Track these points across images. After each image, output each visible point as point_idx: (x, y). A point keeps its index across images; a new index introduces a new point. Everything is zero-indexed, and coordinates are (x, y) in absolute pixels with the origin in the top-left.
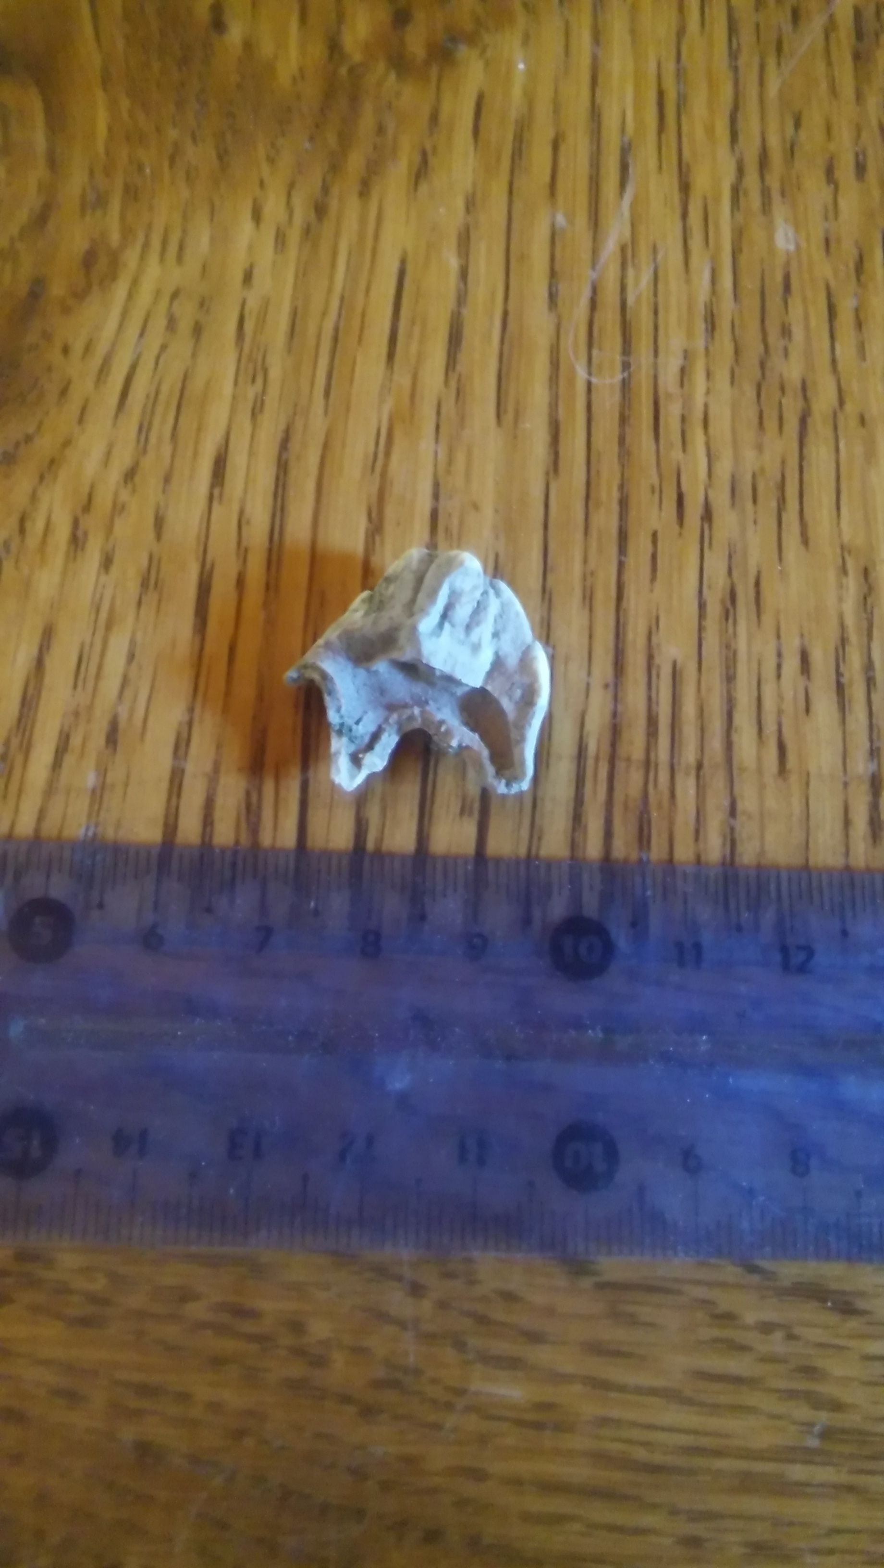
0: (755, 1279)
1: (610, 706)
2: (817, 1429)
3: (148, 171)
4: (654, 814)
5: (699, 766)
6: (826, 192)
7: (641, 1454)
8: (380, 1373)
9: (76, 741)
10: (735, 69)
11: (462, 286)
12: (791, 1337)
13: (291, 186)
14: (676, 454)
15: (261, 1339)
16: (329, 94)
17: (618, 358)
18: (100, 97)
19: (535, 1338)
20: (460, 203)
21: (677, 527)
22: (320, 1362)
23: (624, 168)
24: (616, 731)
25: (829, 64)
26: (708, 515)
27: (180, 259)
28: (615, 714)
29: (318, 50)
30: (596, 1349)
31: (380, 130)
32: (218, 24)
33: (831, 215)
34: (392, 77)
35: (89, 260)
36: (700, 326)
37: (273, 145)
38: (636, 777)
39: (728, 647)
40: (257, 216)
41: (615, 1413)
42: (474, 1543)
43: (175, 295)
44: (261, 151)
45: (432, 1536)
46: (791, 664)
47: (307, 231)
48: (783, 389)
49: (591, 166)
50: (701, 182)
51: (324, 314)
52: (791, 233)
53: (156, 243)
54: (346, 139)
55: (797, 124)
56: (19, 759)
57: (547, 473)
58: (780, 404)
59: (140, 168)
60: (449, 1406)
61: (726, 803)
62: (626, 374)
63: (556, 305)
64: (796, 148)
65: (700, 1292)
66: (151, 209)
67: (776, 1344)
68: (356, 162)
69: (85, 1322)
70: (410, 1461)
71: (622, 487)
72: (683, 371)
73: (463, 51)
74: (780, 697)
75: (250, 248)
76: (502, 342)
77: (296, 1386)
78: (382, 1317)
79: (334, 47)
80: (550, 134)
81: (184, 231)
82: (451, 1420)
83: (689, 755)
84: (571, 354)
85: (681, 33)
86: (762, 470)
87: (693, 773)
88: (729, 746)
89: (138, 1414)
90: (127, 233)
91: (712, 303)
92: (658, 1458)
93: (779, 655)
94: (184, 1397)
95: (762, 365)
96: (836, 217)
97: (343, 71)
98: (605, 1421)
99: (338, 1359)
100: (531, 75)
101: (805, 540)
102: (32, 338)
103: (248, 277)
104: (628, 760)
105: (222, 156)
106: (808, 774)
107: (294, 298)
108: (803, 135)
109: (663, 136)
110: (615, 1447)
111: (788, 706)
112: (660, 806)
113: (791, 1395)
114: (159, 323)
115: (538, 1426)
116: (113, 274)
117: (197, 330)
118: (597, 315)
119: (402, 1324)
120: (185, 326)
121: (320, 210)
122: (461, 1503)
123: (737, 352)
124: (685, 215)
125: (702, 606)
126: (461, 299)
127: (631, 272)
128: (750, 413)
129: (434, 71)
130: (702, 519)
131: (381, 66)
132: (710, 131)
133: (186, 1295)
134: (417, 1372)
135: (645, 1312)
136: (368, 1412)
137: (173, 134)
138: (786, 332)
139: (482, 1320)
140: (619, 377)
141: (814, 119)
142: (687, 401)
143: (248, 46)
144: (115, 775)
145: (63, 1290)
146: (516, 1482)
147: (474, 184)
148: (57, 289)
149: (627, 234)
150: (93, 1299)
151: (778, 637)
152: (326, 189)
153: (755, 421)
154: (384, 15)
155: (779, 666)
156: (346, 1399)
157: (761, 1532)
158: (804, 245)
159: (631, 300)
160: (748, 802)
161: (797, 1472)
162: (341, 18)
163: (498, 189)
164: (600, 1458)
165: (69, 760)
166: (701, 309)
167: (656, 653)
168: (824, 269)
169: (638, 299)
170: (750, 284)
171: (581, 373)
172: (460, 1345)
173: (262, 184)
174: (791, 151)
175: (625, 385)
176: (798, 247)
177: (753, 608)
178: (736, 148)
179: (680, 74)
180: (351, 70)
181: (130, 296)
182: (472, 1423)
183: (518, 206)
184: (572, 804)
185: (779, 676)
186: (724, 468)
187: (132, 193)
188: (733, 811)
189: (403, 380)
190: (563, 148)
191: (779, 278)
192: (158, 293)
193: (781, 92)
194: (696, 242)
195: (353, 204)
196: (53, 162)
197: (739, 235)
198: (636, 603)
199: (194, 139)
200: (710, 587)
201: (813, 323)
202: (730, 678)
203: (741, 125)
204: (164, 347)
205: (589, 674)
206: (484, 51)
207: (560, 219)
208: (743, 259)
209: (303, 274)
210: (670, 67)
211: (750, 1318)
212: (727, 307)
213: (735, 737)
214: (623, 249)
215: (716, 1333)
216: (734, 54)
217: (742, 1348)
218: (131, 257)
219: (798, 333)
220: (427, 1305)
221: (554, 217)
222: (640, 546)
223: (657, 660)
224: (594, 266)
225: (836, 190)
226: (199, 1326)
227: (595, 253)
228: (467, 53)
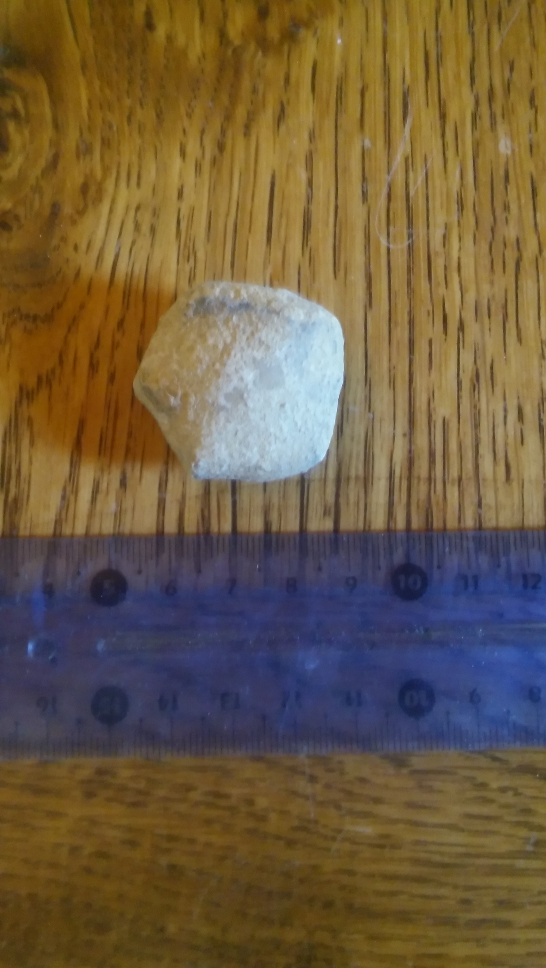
0: (497, 764)
1: (407, 447)
2: (532, 840)
3: (115, 128)
4: (434, 509)
5: (460, 480)
6: (530, 114)
7: (437, 858)
8: (296, 823)
9: (103, 486)
10: (473, 34)
11: (310, 191)
12: (517, 794)
13: (203, 132)
14: (442, 290)
15: (232, 809)
16: (222, 68)
17: (405, 231)
18: (82, 80)
19: (377, 801)
20: (305, 136)
21: (444, 336)
22: (262, 818)
23: (405, 106)
24: (411, 462)
25: (531, 27)
26: (461, 328)
27: (139, 184)
28: (410, 451)
29: (212, 40)
30: (411, 805)
31: (254, 91)
32: (150, 26)
33: (533, 129)
34: (260, 54)
35: (84, 189)
36: (454, 207)
37: (189, 105)
38: (423, 488)
39: (475, 407)
40: (183, 153)
41: (423, 838)
42: (350, 907)
43: (138, 208)
44: (183, 110)
45: (328, 905)
46: (512, 416)
47: (214, 162)
48: (505, 245)
49: (385, 106)
50: (453, 112)
51: (227, 215)
52: (509, 143)
53: (124, 175)
54: (234, 99)
55: (512, 69)
56: (72, 498)
57: (366, 307)
58: (504, 255)
59: (110, 127)
60: (334, 839)
61: (476, 500)
62: (410, 241)
63: (367, 199)
64: (511, 85)
65: (467, 773)
66: (119, 153)
67: (509, 798)
68: (241, 113)
69: (135, 805)
70: (315, 868)
71: (410, 313)
72: (444, 237)
73: (303, 33)
74: (506, 436)
75: (181, 176)
76: (335, 226)
77: (252, 832)
78: (295, 793)
79: (222, 35)
80: (359, 86)
81: (140, 167)
82: (335, 846)
83: (454, 473)
84: (377, 229)
85: (438, 11)
86: (493, 296)
87: (457, 484)
88: (477, 467)
89: (168, 851)
90: (106, 170)
91: (461, 193)
92: (447, 860)
93: (505, 410)
94: (192, 841)
95: (493, 230)
96: (536, 130)
97: (230, 52)
98: (417, 843)
99: (273, 817)
100: (346, 46)
101: (520, 339)
102: (55, 242)
103: (180, 195)
104: (419, 478)
105: (159, 115)
106: (523, 480)
107: (209, 205)
108: (515, 75)
109: (429, 82)
110: (423, 855)
111: (511, 440)
112: (438, 503)
113: (518, 824)
114: (130, 226)
115: (382, 846)
116: (99, 199)
117: (153, 230)
118: (392, 205)
119: (306, 797)
120: (145, 228)
121: (221, 147)
122: (343, 888)
123: (477, 223)
124: (443, 135)
125: (459, 383)
126: (309, 199)
127: (411, 175)
128: (487, 262)
129: (286, 48)
130: (458, 330)
131: (252, 47)
132: (457, 77)
133: (189, 788)
134: (316, 822)
135: (437, 785)
136: (290, 843)
137: (128, 102)
138: (506, 208)
139: (350, 794)
140: (406, 243)
141: (522, 65)
142: (447, 256)
143: (170, 39)
144: (128, 504)
145: (123, 789)
146: (371, 876)
147: (314, 123)
148: (67, 209)
149: (409, 150)
150: (140, 792)
151: (505, 399)
152: (223, 132)
153: (489, 265)
154: (252, 12)
155: (505, 417)
156: (278, 838)
157: (503, 895)
158: (517, 150)
159: (412, 193)
160: (489, 498)
161: (521, 863)
162: (225, 15)
163: (329, 125)
164: (416, 862)
165: (100, 497)
166: (454, 196)
167: (433, 413)
168: (529, 166)
169: (417, 192)
170: (484, 178)
171: (383, 242)
172: (338, 807)
173: (184, 131)
174: (508, 88)
175: (410, 249)
176: (513, 151)
177: (490, 382)
178: (474, 87)
179: (438, 39)
180: (234, 51)
181: (111, 211)
182: (347, 846)
183: (341, 135)
184: (387, 505)
185: (505, 423)
186: (471, 297)
187: (106, 143)
188: (480, 505)
189: (276, 254)
190: (367, 95)
191: (502, 172)
192: (127, 208)
193: (501, 48)
194: (451, 153)
195: (240, 141)
196: (56, 126)
197: (477, 146)
198: (420, 382)
199: (141, 105)
200: (464, 371)
201: (523, 201)
202: (477, 426)
203: (476, 72)
204: (133, 243)
205: (394, 428)
206: (315, 33)
207: (367, 143)
208: (480, 161)
209: (213, 189)
210: (431, 35)
211: (495, 785)
212: (470, 195)
213: (480, 461)
214: (406, 160)
215: (475, 794)
216: (471, 25)
217: (492, 801)
218: (110, 185)
219: (514, 208)
220: (318, 787)
221: (363, 142)
222: (422, 348)
223: (434, 418)
224: (389, 172)
225: (536, 112)
226: (197, 804)
227: (389, 164)
228: (305, 34)
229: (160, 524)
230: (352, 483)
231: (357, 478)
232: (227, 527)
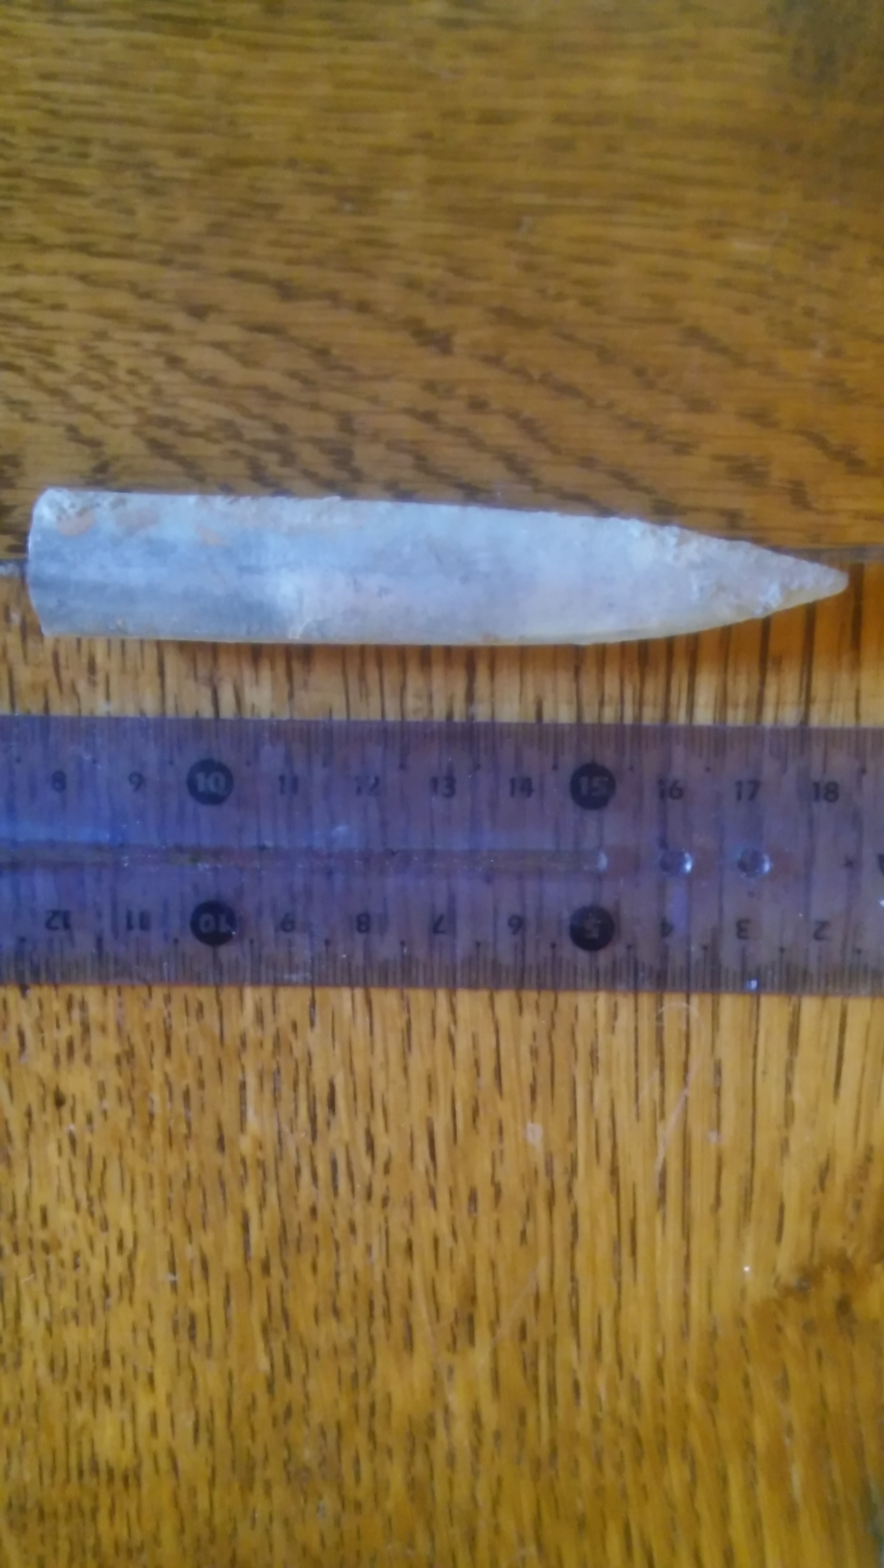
0: (567, 330)
2: (523, 229)
5: (602, 703)
6: (500, 1177)
7: (650, 208)
8: (833, 256)
10: (573, 1279)
11: (789, 1076)
17: (666, 1023)
20: (794, 1147)
22: (875, 261)
23: (663, 1186)
25: (496, 1290)
31: (858, 1206)
33: (497, 1156)
34: (850, 1252)
36: (602, 1055)
41: (667, 235)
42: (765, 145)
45: (793, 148)
48: (537, 1006)
49: (689, 1185)
50: (602, 1177)
52: (530, 1136)
55: (523, 1234)
58: (540, 993)
60: (784, 234)
62: (659, 1011)
63: (715, 1064)
64: (525, 1211)
65: (606, 320)
67: (553, 286)
68: (876, 1179)
70: (811, 196)
72: (615, 1016)
73: (793, 1280)
76: (757, 1032)
78: (832, 294)
80: (722, 1211)
82: (783, 225)
84: (701, 1027)
85: (617, 1309)
87: (606, 698)
91: (593, 1072)
95: (553, 1025)
96: (493, 1154)
98: (675, 228)
99: (862, 263)
100: (738, 1262)
108: (520, 1227)
109: (631, 1215)
110: (668, 211)
113: (539, 251)
118: (682, 1057)
119: (818, 289)
122: (774, 170)
123: (573, 1034)
124: (614, 1147)
126: (790, 1066)
127: (656, 1097)
129: (816, 1261)
131: (859, 1263)
132: (594, 1223)
134: (807, 257)
138: (534, 1053)
139: (761, 292)
140: (665, 1009)
141: (510, 1237)
147: (781, 1165)
149: (659, 1129)
154: (858, 1308)
157: (563, 158)
158: (520, 1128)
159: (657, 1073)
163: (762, 1161)
166: (602, 1070)
168: (504, 1108)
169: (650, 1075)
170: (562, 1092)
172: (777, 276)
174: (529, 1210)
176: (524, 1126)
178: (573, 1209)
179: (618, 1273)
182: (767, 224)
183: (746, 1148)
190: (712, 1199)
191: (540, 1099)
193: (535, 1261)
194: (605, 1125)
197: (572, 1135)
201: (513, 1061)
203: (570, 1230)
206: (777, 1280)
207: (713, 1137)
208: (568, 1113)
210: (626, 1277)
212: (581, 1072)
214: (663, 1116)
215: (597, 292)
216: (575, 1292)
219: (524, 1053)
220: (801, 302)
221: (719, 1140)
224: (686, 1099)
225: (493, 1177)
227: (685, 1112)
228: (790, 1278)
230: (742, 699)
231: (736, 706)
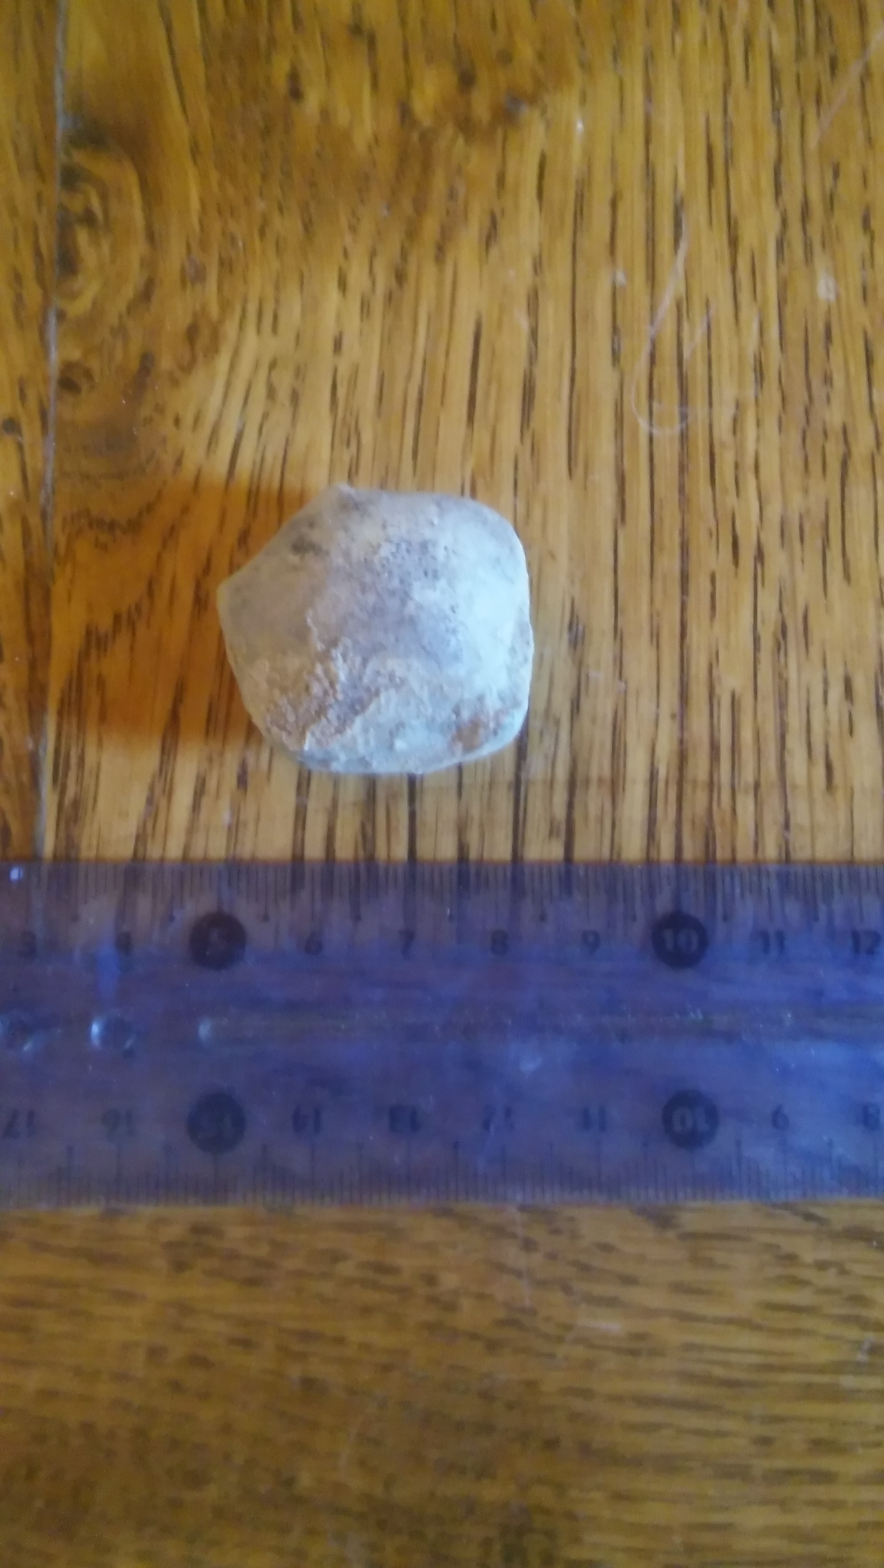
0: (812, 1226)
1: (676, 734)
2: (866, 1346)
3: (240, 244)
4: (718, 831)
5: (757, 786)
6: (863, 242)
7: (719, 1372)
8: (501, 1314)
9: (212, 784)
10: (778, 122)
11: (533, 345)
12: (843, 1272)
13: (373, 254)
14: (731, 499)
15: (404, 1292)
16: (403, 159)
17: (676, 410)
18: (192, 173)
19: (629, 1281)
20: (527, 264)
21: (733, 567)
22: (451, 1307)
23: (677, 224)
24: (682, 757)
25: (865, 113)
26: (760, 556)
27: (275, 329)
28: (681, 742)
29: (390, 116)
30: (680, 1288)
31: (452, 195)
32: (296, 93)
33: (868, 264)
34: (461, 141)
35: (192, 333)
36: (750, 377)
37: (354, 213)
38: (701, 797)
39: (780, 676)
40: (343, 285)
41: (698, 1339)
42: (585, 1448)
43: (273, 365)
44: (343, 222)
45: (551, 1444)
46: (836, 692)
47: (389, 297)
48: (825, 434)
49: (648, 223)
50: (748, 235)
51: (409, 376)
52: (831, 285)
53: (252, 317)
54: (420, 206)
55: (836, 174)
56: (163, 803)
57: (616, 522)
58: (823, 448)
59: (233, 240)
60: (560, 1340)
61: (781, 818)
62: (684, 426)
63: (619, 361)
64: (835, 199)
65: (766, 1238)
66: (246, 282)
67: (831, 1278)
68: (431, 227)
69: (252, 1282)
70: (531, 1385)
71: (683, 531)
72: (735, 421)
73: (526, 112)
74: (827, 721)
75: (339, 317)
76: (571, 398)
77: (431, 1327)
78: (501, 1268)
79: (405, 112)
80: (609, 195)
81: (277, 301)
82: (562, 1351)
83: (748, 775)
84: (633, 407)
85: (727, 86)
86: (808, 511)
87: (752, 794)
88: (782, 766)
89: (302, 1357)
90: (225, 306)
91: (760, 354)
92: (736, 1375)
93: (826, 682)
94: (340, 1341)
95: (807, 412)
96: (873, 266)
97: (415, 137)
98: (689, 1347)
99: (466, 1304)
100: (590, 134)
101: (847, 576)
102: (145, 411)
103: (338, 345)
104: (695, 782)
105: (308, 227)
106: (852, 790)
107: (381, 361)
108: (841, 183)
109: (713, 191)
110: (699, 1368)
111: (834, 727)
112: (723, 822)
113: (846, 1320)
114: (260, 391)
115: (634, 1352)
116: (214, 349)
117: (295, 397)
118: (656, 371)
119: (518, 1274)
120: (284, 394)
121: (400, 277)
122: (574, 1417)
123: (783, 399)
124: (734, 269)
125: (756, 640)
126: (532, 358)
127: (686, 326)
128: (795, 459)
129: (500, 133)
130: (755, 559)
131: (449, 130)
132: (755, 184)
133: (336, 1257)
134: (533, 1312)
135: (720, 1256)
136: (493, 1346)
137: (260, 205)
138: (828, 380)
139: (584, 1268)
140: (677, 428)
141: (852, 168)
142: (740, 449)
143: (326, 114)
144: (249, 812)
145: (233, 1256)
146: (618, 1399)
147: (541, 245)
148: (166, 363)
149: (682, 289)
150: (260, 1263)
151: (825, 666)
152: (404, 255)
153: (800, 463)
154: (450, 78)
155: (826, 693)
156: (474, 1336)
157: (822, 1431)
158: (843, 294)
159: (686, 354)
160: (800, 815)
161: (848, 1381)
162: (409, 82)
163: (563, 249)
164: (687, 1377)
165: (206, 802)
166: (750, 361)
167: (716, 683)
168: (862, 318)
169: (693, 353)
170: (795, 334)
171: (643, 424)
172: (567, 1289)
173: (346, 253)
174: (830, 201)
175: (684, 438)
176: (838, 297)
177: (802, 640)
178: (780, 201)
179: (728, 128)
180: (423, 137)
181: (232, 367)
182: (580, 1352)
183: (581, 264)
184: (646, 823)
185: (825, 702)
186: (774, 512)
187: (226, 266)
188: (787, 826)
189: (482, 437)
190: (621, 207)
191: (821, 327)
192: (257, 366)
193: (821, 144)
194: (745, 296)
195: (430, 270)
196: (151, 236)
197: (784, 286)
198: (698, 637)
199: (281, 210)
200: (763, 622)
201: (853, 370)
202: (782, 705)
203: (784, 177)
204: (265, 416)
205: (658, 706)
206: (544, 112)
207: (620, 277)
208: (788, 310)
209: (387, 340)
210: (717, 121)
211: (808, 1257)
212: (774, 358)
213: (788, 758)
214: (679, 304)
215: (779, 1271)
216: (776, 108)
217: (803, 1283)
218: (230, 329)
219: (839, 380)
220: (537, 1259)
221: (614, 275)
222: (700, 585)
223: (718, 690)
224: (652, 322)
225: (872, 238)
226: (349, 1282)
227: (653, 309)
228: (528, 114)
229: (299, 843)
230: (593, 789)
231: (600, 780)
232: (401, 852)
